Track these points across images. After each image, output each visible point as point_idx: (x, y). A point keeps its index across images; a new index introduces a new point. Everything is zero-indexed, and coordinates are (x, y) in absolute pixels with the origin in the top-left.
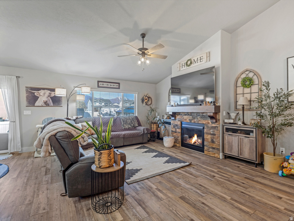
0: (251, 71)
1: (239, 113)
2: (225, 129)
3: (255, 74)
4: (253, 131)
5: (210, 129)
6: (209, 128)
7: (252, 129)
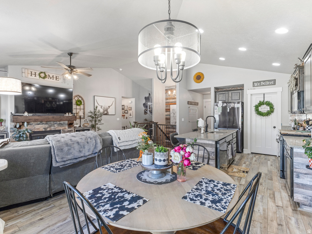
0: (80, 97)
3: (82, 99)
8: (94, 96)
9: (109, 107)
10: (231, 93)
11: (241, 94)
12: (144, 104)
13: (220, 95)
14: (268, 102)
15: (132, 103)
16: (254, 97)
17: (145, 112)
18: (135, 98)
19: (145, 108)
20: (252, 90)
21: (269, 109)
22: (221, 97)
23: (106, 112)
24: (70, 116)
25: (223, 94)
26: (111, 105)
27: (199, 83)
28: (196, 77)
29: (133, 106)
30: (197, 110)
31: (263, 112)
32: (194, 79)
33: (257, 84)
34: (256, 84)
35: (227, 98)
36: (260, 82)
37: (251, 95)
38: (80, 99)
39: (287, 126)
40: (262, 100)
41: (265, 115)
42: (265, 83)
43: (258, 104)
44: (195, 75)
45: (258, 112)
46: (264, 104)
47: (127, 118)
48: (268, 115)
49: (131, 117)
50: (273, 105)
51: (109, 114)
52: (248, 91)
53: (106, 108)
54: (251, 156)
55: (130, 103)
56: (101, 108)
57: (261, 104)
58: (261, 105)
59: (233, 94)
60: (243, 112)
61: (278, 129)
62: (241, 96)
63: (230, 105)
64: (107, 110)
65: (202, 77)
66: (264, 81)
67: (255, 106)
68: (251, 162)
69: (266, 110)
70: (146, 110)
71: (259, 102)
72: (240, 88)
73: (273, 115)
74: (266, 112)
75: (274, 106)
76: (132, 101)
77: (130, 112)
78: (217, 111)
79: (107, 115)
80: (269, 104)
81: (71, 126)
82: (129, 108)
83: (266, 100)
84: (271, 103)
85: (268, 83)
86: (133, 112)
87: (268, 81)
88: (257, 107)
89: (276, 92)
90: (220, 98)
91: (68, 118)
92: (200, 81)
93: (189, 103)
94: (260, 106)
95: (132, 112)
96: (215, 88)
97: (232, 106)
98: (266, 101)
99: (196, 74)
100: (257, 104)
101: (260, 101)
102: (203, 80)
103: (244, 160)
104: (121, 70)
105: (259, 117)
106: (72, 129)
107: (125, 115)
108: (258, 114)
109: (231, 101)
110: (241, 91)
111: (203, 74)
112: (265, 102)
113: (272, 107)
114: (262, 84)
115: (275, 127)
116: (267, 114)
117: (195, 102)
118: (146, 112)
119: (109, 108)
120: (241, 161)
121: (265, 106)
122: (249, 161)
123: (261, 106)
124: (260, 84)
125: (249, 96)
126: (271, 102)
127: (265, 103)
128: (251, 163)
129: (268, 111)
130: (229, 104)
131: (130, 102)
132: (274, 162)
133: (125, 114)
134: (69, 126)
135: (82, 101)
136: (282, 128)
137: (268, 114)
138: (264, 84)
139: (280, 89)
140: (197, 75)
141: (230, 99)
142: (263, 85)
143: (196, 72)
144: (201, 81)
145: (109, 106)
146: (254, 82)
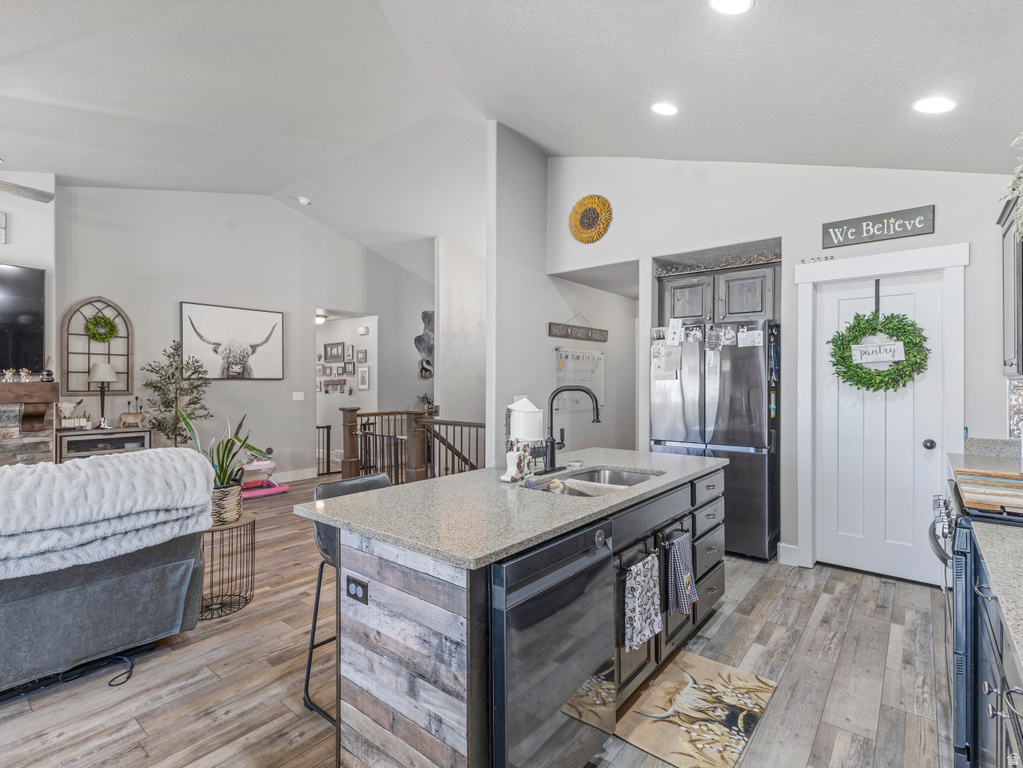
0: (109, 305)
1: (81, 401)
2: (65, 444)
3: (120, 314)
4: (144, 437)
5: (15, 455)
6: (10, 451)
7: (142, 434)
8: (181, 303)
9: (254, 348)
10: (727, 282)
11: (769, 284)
12: (419, 340)
13: (678, 291)
14: (895, 322)
15: (367, 333)
16: (828, 298)
17: (423, 368)
18: (376, 317)
19: (424, 355)
20: (818, 263)
21: (901, 356)
22: (683, 301)
23: (237, 369)
24: (23, 384)
25: (691, 286)
26: (266, 341)
27: (593, 241)
28: (579, 217)
29: (371, 344)
30: (602, 362)
31: (873, 368)
32: (570, 227)
33: (843, 233)
34: (836, 235)
35: (709, 304)
36: (855, 223)
37: (815, 286)
38: (109, 313)
39: (994, 442)
40: (867, 311)
41: (882, 381)
42: (882, 229)
43: (849, 329)
44: (574, 209)
45: (849, 367)
46: (874, 331)
47: (351, 392)
48: (897, 382)
49: (366, 387)
50: (924, 334)
51: (255, 377)
52: (799, 268)
53: (237, 352)
54: (811, 581)
55: (361, 333)
56: (215, 351)
57: (862, 328)
58: (864, 334)
59: (736, 285)
60: (776, 370)
61: (946, 457)
62: (769, 294)
63: (718, 337)
64: (242, 360)
65: (602, 217)
66: (876, 219)
67: (834, 341)
68: (797, 631)
69: (889, 358)
70: (428, 362)
71: (852, 321)
72: (764, 258)
73: (921, 383)
74: (885, 368)
75: (925, 339)
76: (367, 328)
77: (362, 369)
78: (663, 365)
79: (243, 378)
80: (900, 328)
81: (37, 425)
82: (358, 352)
83: (886, 311)
84: (913, 325)
85: (895, 225)
86: (370, 368)
87: (897, 215)
88: (842, 346)
89: (940, 270)
90: (679, 306)
91: (10, 391)
92: (593, 232)
93: (555, 330)
94: (855, 337)
95: (366, 369)
96: (656, 260)
97: (728, 343)
98: (888, 314)
99: (580, 204)
100: (843, 330)
101: (857, 317)
102: (605, 230)
103: (769, 610)
104: (303, 201)
105: (852, 394)
106: (48, 437)
107: (345, 381)
108: (850, 379)
109: (726, 320)
110: (768, 272)
111: (605, 203)
112: (881, 319)
113: (915, 344)
114: (868, 231)
115: (930, 445)
116: (894, 380)
117: (591, 329)
118: (427, 370)
119: (253, 352)
120: (751, 617)
121: (880, 339)
122: (791, 620)
123: (864, 339)
124: (859, 232)
125: (805, 294)
126: (911, 318)
127: (884, 325)
128: (795, 636)
129: (897, 363)
130: (714, 333)
131: (362, 330)
132: (925, 631)
133: (344, 377)
134: (27, 426)
135: (119, 322)
136: (966, 449)
137: (897, 377)
138: (874, 230)
139: (958, 253)
140: (584, 208)
141: (721, 308)
142: (873, 239)
143: (578, 197)
144: (600, 235)
145: (254, 343)
146: (826, 227)
